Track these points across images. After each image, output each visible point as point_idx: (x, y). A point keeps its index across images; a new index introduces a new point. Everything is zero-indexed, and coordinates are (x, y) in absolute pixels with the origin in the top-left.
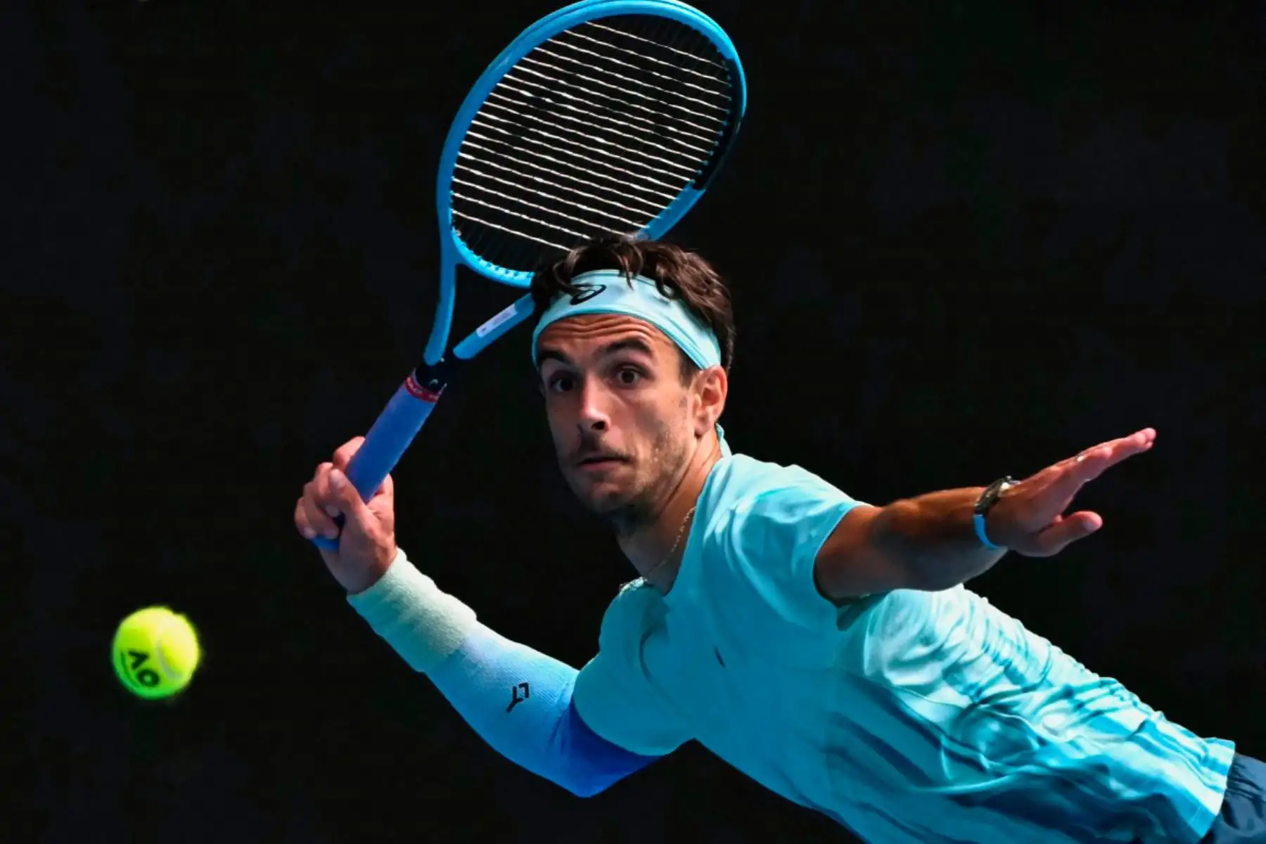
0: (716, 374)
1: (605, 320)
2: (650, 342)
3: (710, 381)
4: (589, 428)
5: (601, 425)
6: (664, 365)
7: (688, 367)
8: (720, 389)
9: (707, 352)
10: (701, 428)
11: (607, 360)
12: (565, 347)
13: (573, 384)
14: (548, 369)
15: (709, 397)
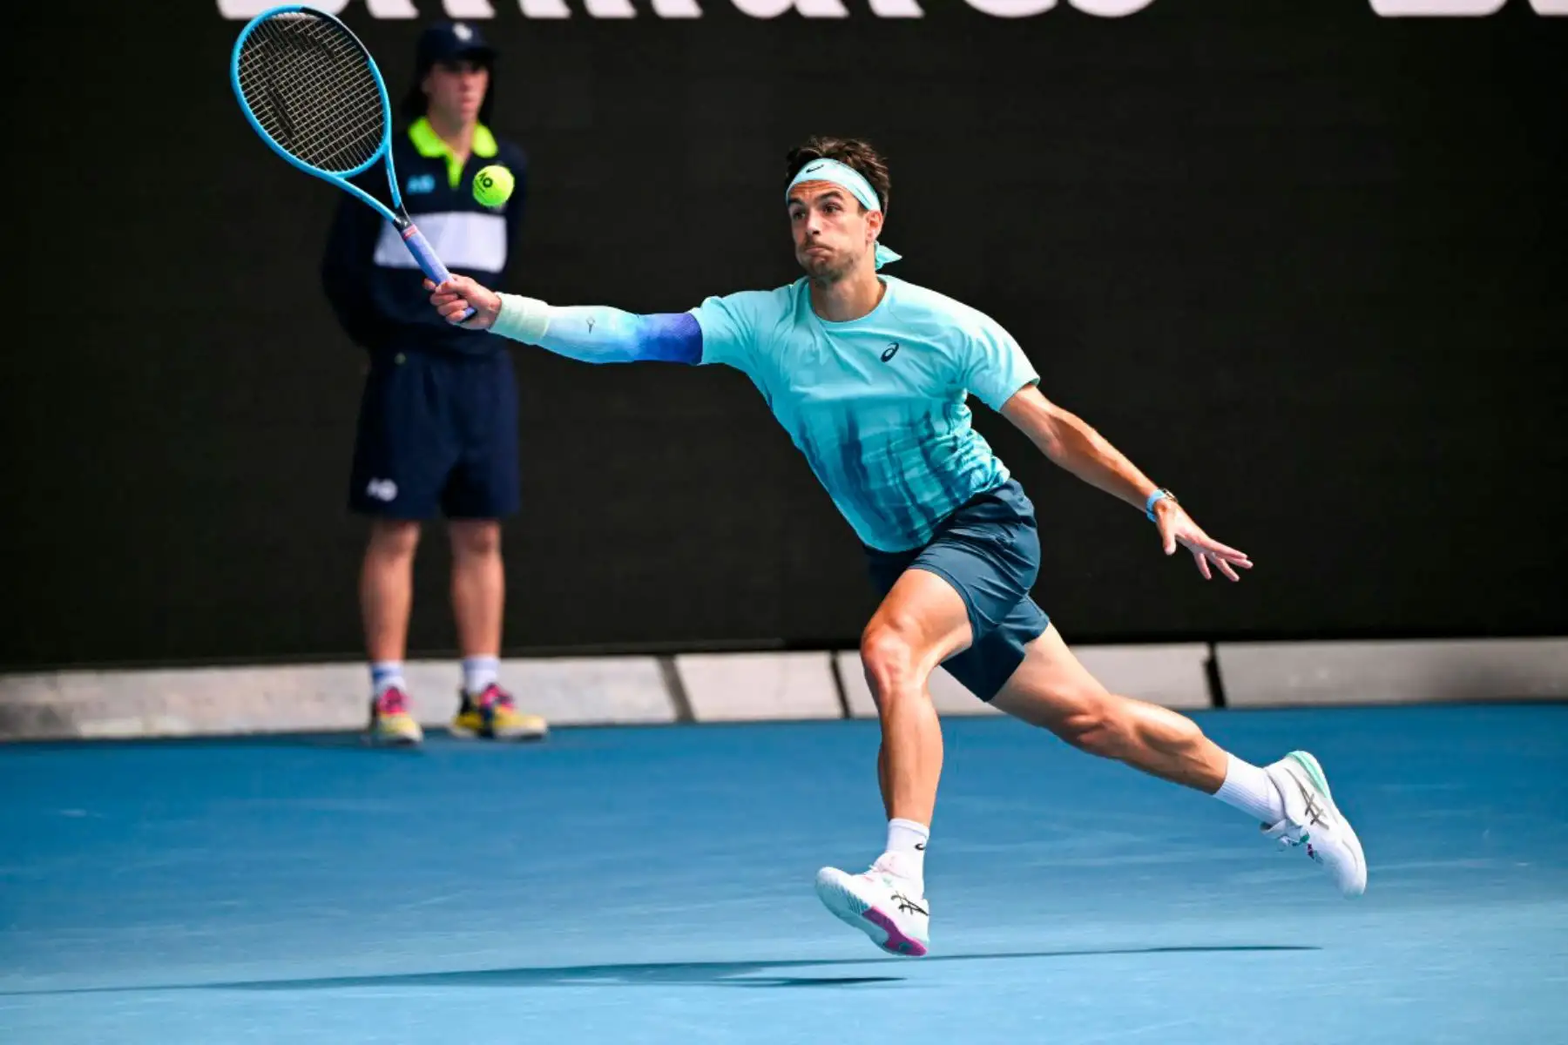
0: (876, 213)
1: (821, 183)
2: (842, 194)
3: (873, 216)
4: (811, 233)
5: (817, 233)
6: (850, 205)
7: (862, 208)
8: (880, 221)
9: (873, 203)
10: (869, 239)
11: (821, 203)
12: (800, 196)
13: (803, 214)
14: (792, 209)
15: (872, 224)
